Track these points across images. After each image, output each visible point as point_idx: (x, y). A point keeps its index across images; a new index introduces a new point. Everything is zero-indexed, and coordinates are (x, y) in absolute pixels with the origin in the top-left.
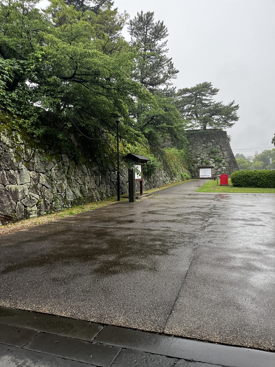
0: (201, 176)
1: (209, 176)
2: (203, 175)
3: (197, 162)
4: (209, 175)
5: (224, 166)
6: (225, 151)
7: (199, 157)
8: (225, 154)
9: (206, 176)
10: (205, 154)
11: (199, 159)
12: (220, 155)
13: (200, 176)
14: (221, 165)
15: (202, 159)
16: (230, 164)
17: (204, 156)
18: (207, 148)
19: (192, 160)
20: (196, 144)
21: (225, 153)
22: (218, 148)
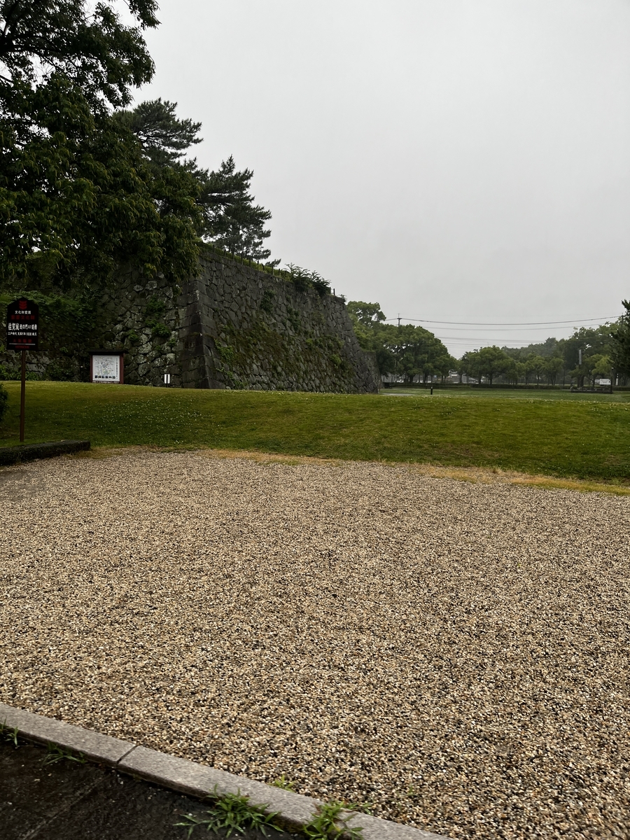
0: (96, 377)
1: (114, 378)
2: (100, 375)
3: (114, 337)
4: (115, 375)
5: (172, 352)
6: (183, 307)
7: (120, 322)
8: (181, 317)
9: (107, 377)
10: (135, 314)
11: (119, 327)
12: (168, 317)
13: (94, 379)
14: (166, 347)
15: (127, 329)
16: (186, 345)
17: (133, 319)
18: (143, 295)
19: (103, 331)
20: (121, 284)
21: (182, 312)
22: (170, 299)
